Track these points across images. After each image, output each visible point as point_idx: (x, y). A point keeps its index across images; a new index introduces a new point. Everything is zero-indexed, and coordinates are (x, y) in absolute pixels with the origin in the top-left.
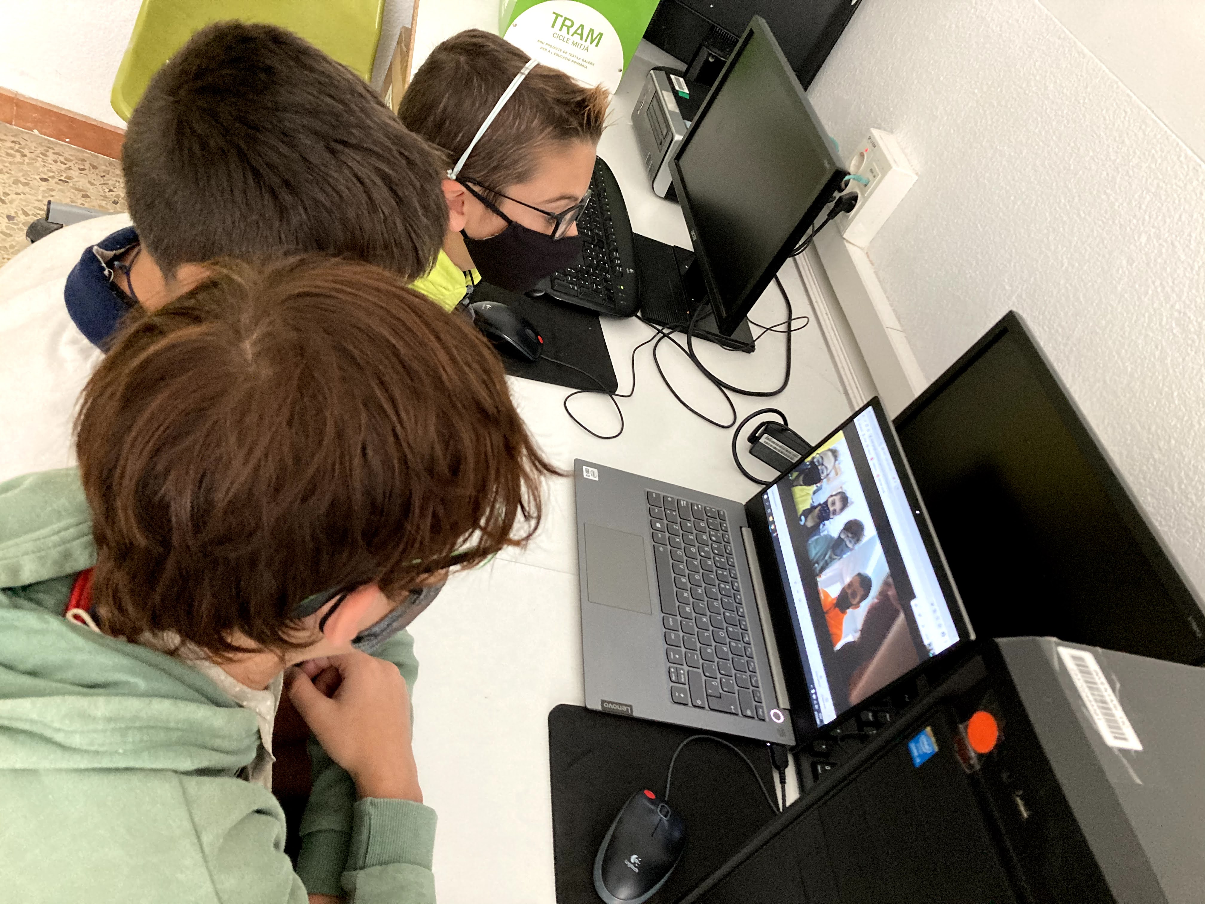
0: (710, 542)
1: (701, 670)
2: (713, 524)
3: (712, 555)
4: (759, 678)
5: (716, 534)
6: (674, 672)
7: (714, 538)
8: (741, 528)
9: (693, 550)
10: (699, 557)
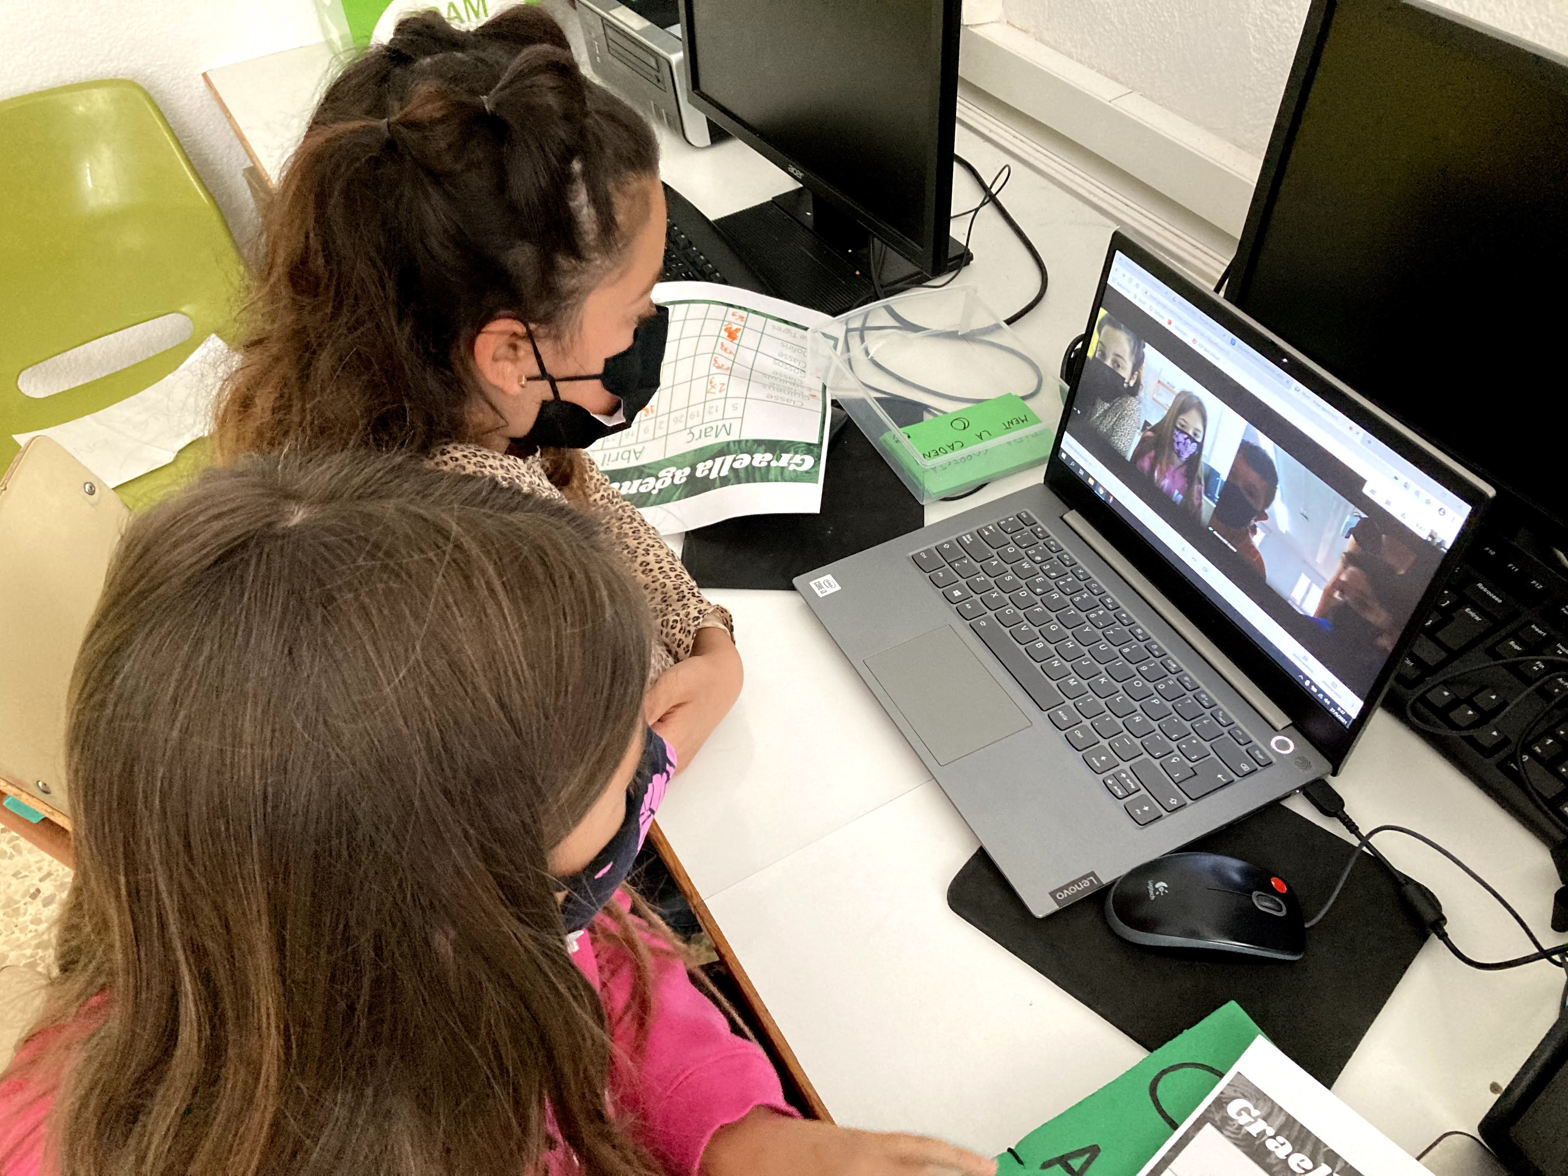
0: (1037, 566)
1: (1146, 755)
2: (1024, 539)
3: (1052, 583)
4: (1226, 709)
5: (1036, 549)
6: (1114, 784)
7: (1038, 558)
8: (1062, 518)
9: (1023, 594)
10: (1038, 599)
